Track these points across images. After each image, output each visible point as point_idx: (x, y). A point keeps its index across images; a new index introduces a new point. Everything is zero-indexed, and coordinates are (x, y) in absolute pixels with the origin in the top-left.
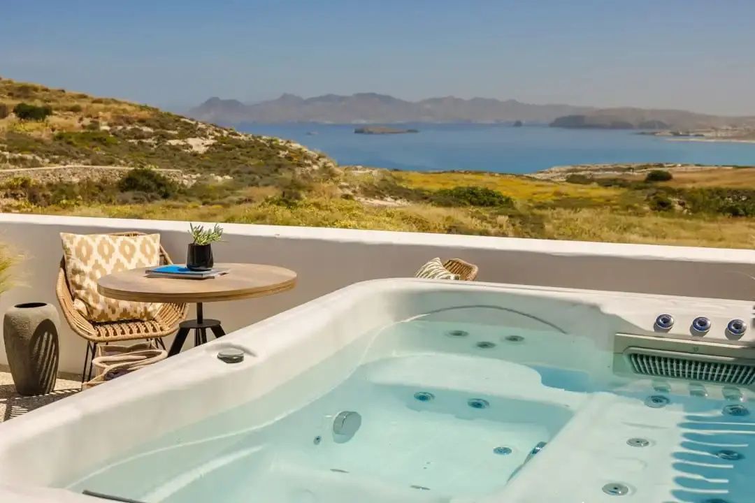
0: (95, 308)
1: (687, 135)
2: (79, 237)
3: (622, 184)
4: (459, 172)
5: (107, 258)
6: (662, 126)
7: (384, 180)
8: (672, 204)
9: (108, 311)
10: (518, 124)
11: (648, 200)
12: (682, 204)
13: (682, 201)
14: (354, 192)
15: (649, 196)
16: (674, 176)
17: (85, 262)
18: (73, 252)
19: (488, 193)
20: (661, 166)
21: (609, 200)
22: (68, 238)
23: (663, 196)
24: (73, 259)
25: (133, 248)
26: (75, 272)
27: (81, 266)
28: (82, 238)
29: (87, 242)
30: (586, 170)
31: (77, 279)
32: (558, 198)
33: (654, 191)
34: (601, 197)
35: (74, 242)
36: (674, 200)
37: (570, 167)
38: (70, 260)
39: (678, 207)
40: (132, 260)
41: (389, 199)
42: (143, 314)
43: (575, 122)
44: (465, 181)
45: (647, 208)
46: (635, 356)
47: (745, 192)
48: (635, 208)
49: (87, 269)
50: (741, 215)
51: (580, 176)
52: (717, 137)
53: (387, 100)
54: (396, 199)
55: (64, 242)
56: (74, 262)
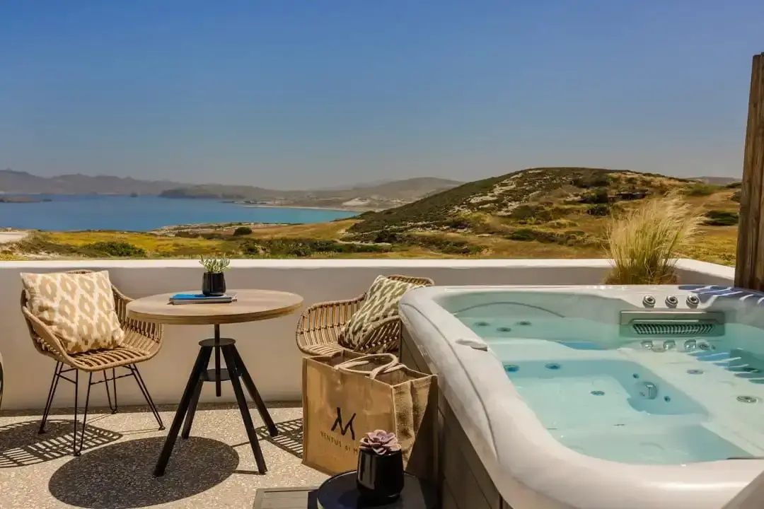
0: (70, 342)
1: (255, 203)
2: (40, 276)
3: (219, 237)
4: (94, 231)
5: (72, 293)
7: (35, 238)
8: (258, 249)
9: (81, 343)
10: (134, 195)
11: (240, 247)
12: (264, 250)
13: (264, 248)
14: (11, 248)
15: (241, 244)
16: (253, 230)
17: (52, 298)
18: (37, 290)
19: (125, 246)
20: (240, 224)
21: (214, 249)
22: (29, 277)
23: (251, 245)
24: (39, 297)
25: (91, 283)
26: (42, 309)
27: (47, 303)
28: (44, 278)
29: (49, 281)
30: (188, 228)
31: (46, 315)
32: (177, 248)
33: (244, 242)
34: (208, 247)
35: (36, 281)
36: (259, 247)
37: (176, 227)
38: (35, 298)
39: (261, 252)
40: (94, 294)
41: (43, 253)
42: (111, 343)
43: (177, 193)
44: (104, 238)
45: (241, 253)
46: (637, 325)
47: (300, 240)
48: (233, 254)
49: (55, 305)
50: (303, 256)
51: (184, 232)
52: (274, 204)
53: (24, 175)
54: (49, 253)
55: (25, 281)
56: (39, 300)
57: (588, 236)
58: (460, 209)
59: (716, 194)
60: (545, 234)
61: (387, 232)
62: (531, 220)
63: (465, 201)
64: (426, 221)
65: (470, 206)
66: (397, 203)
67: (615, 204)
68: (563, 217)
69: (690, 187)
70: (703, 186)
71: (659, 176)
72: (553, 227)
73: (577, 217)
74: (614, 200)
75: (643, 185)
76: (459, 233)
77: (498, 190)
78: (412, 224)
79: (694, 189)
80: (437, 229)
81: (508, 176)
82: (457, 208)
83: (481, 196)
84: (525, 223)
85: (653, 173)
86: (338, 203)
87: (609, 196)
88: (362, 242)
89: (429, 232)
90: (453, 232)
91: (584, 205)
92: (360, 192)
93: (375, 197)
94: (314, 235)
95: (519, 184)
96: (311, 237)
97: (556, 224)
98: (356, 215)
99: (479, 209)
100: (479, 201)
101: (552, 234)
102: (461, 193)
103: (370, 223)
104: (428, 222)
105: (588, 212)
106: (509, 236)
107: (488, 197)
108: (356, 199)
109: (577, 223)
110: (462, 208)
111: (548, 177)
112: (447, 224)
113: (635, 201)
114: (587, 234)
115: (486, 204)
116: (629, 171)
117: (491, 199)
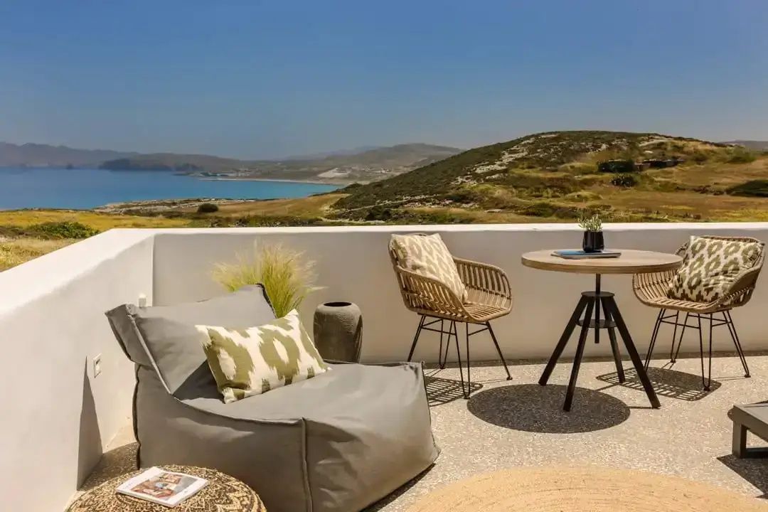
1: (215, 175)
3: (181, 215)
4: (33, 210)
6: (195, 168)
10: (70, 167)
16: (219, 207)
17: (419, 258)
19: (79, 227)
22: (399, 239)
24: (410, 257)
29: (413, 241)
30: (136, 206)
35: (405, 242)
51: (134, 210)
52: (237, 177)
55: (398, 242)
56: (412, 260)
57: (615, 211)
58: (464, 180)
59: (758, 161)
60: (565, 208)
61: (380, 207)
62: (548, 193)
63: (469, 170)
64: (425, 195)
65: (477, 177)
66: (382, 174)
67: (643, 173)
68: (584, 189)
69: (728, 154)
70: (744, 151)
71: (692, 140)
72: (573, 200)
73: (601, 189)
74: (641, 168)
75: (675, 151)
76: (464, 208)
77: (507, 158)
78: (409, 198)
79: (734, 155)
80: (438, 204)
81: (518, 142)
82: (460, 180)
83: (488, 165)
84: (541, 196)
85: (685, 137)
86: (313, 174)
87: (636, 164)
88: (351, 220)
89: (429, 208)
90: (458, 207)
91: (607, 175)
92: (334, 161)
93: (356, 168)
94: (291, 212)
95: (532, 151)
96: (291, 215)
97: (576, 197)
98: (341, 188)
99: (487, 181)
100: (485, 171)
101: (574, 208)
102: (464, 162)
103: (358, 197)
104: (427, 196)
105: (613, 182)
106: (523, 211)
107: (495, 166)
108: (335, 170)
109: (600, 196)
110: (467, 179)
111: (564, 143)
112: (449, 198)
113: (666, 169)
114: (613, 208)
115: (494, 174)
116: (657, 135)
117: (500, 168)
